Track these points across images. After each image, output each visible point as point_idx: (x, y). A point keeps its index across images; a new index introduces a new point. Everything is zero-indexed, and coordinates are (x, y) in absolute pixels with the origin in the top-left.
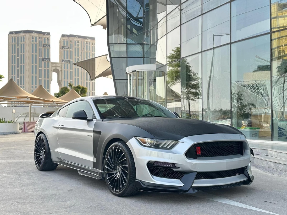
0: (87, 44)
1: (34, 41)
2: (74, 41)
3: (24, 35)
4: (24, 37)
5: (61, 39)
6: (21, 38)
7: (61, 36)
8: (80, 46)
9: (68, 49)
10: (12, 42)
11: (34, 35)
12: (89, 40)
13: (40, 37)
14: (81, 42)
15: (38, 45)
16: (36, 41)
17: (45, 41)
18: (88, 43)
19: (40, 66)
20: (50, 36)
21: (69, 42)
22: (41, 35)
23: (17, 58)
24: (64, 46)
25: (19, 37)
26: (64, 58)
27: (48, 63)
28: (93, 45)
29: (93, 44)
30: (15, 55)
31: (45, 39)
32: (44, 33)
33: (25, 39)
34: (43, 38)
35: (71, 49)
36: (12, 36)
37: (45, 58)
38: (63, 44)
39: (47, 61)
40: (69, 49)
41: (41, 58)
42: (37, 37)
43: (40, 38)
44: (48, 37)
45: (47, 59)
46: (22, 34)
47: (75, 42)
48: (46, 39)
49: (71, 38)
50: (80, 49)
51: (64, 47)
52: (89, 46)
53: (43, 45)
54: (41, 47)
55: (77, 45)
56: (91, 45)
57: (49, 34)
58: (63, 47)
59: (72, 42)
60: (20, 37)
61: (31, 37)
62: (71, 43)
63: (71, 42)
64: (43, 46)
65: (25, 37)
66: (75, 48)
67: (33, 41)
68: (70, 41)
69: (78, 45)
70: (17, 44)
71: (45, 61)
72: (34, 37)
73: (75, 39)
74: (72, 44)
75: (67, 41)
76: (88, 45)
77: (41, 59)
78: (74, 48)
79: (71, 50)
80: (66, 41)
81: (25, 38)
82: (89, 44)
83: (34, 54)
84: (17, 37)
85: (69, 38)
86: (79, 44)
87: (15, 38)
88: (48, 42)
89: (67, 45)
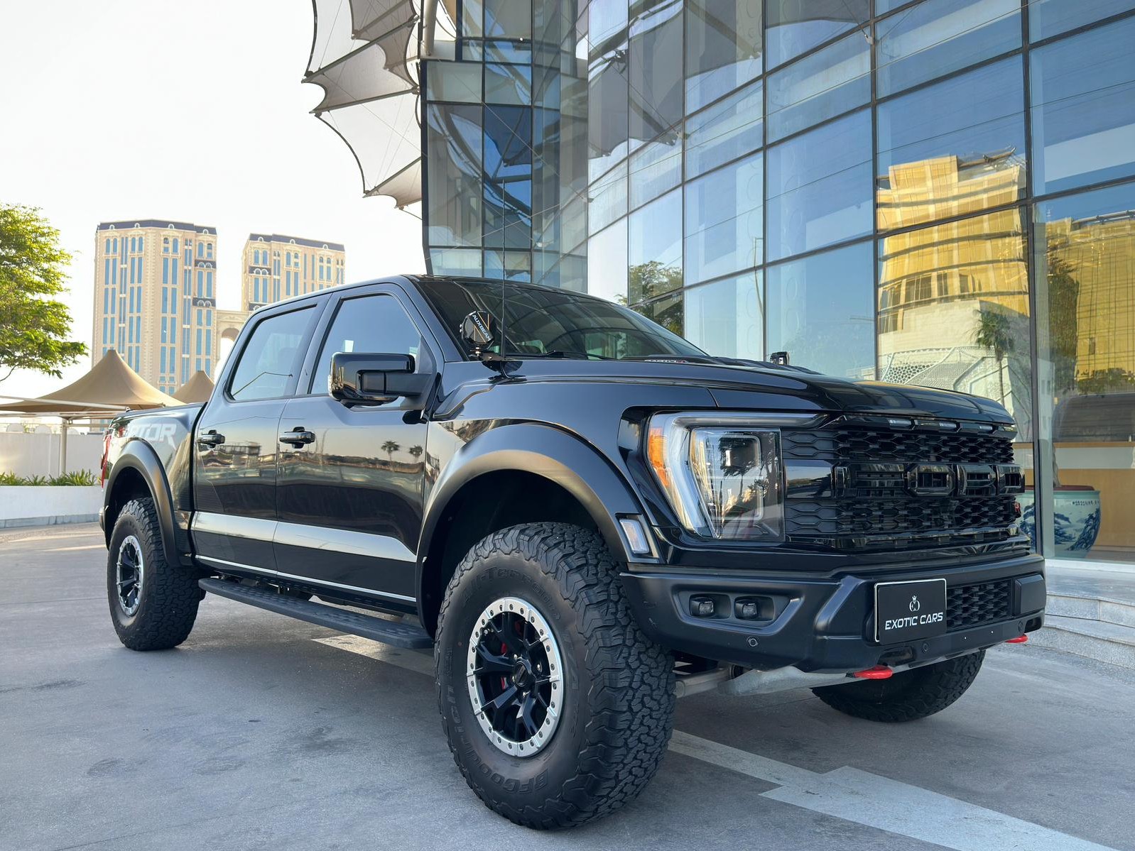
0: (321, 261)
1: (171, 250)
2: (285, 253)
3: (141, 232)
4: (141, 239)
5: (249, 248)
6: (134, 240)
7: (248, 236)
8: (301, 268)
9: (267, 275)
10: (108, 251)
11: (171, 232)
12: (325, 252)
13: (186, 240)
14: (305, 255)
15: (180, 263)
16: (175, 250)
17: (201, 253)
18: (325, 259)
19: (186, 319)
20: (215, 238)
21: (270, 254)
22: (191, 234)
23: (121, 296)
24: (256, 266)
25: (127, 238)
26: (256, 299)
27: (209, 313)
28: (338, 266)
29: (338, 264)
30: (114, 290)
31: (201, 245)
32: (199, 230)
33: (143, 245)
34: (197, 244)
35: (275, 274)
36: (107, 234)
37: (202, 299)
38: (253, 261)
39: (207, 306)
40: (270, 274)
41: (189, 297)
42: (179, 240)
43: (187, 242)
44: (211, 239)
45: (205, 300)
46: (136, 232)
47: (288, 255)
48: (206, 244)
49: (274, 244)
50: (301, 276)
51: (254, 268)
52: (329, 268)
53: (197, 262)
54: (190, 268)
55: (292, 264)
56: (333, 267)
57: (212, 231)
58: (252, 270)
59: (279, 255)
60: (130, 239)
61: (163, 239)
62: (275, 258)
63: (275, 255)
64: (196, 265)
65: (144, 238)
66: (288, 273)
67: (166, 250)
68: (273, 254)
69: (296, 264)
70: (120, 258)
71: (201, 305)
72: (171, 240)
73: (288, 248)
74: (279, 261)
75: (265, 254)
76: (325, 264)
77: (189, 300)
78: (283, 273)
79: (277, 277)
80: (260, 252)
81: (144, 241)
82: (329, 262)
83: (170, 286)
84: (123, 238)
85: (270, 245)
86: (300, 261)
87: (115, 241)
88: (210, 255)
89: (265, 262)
